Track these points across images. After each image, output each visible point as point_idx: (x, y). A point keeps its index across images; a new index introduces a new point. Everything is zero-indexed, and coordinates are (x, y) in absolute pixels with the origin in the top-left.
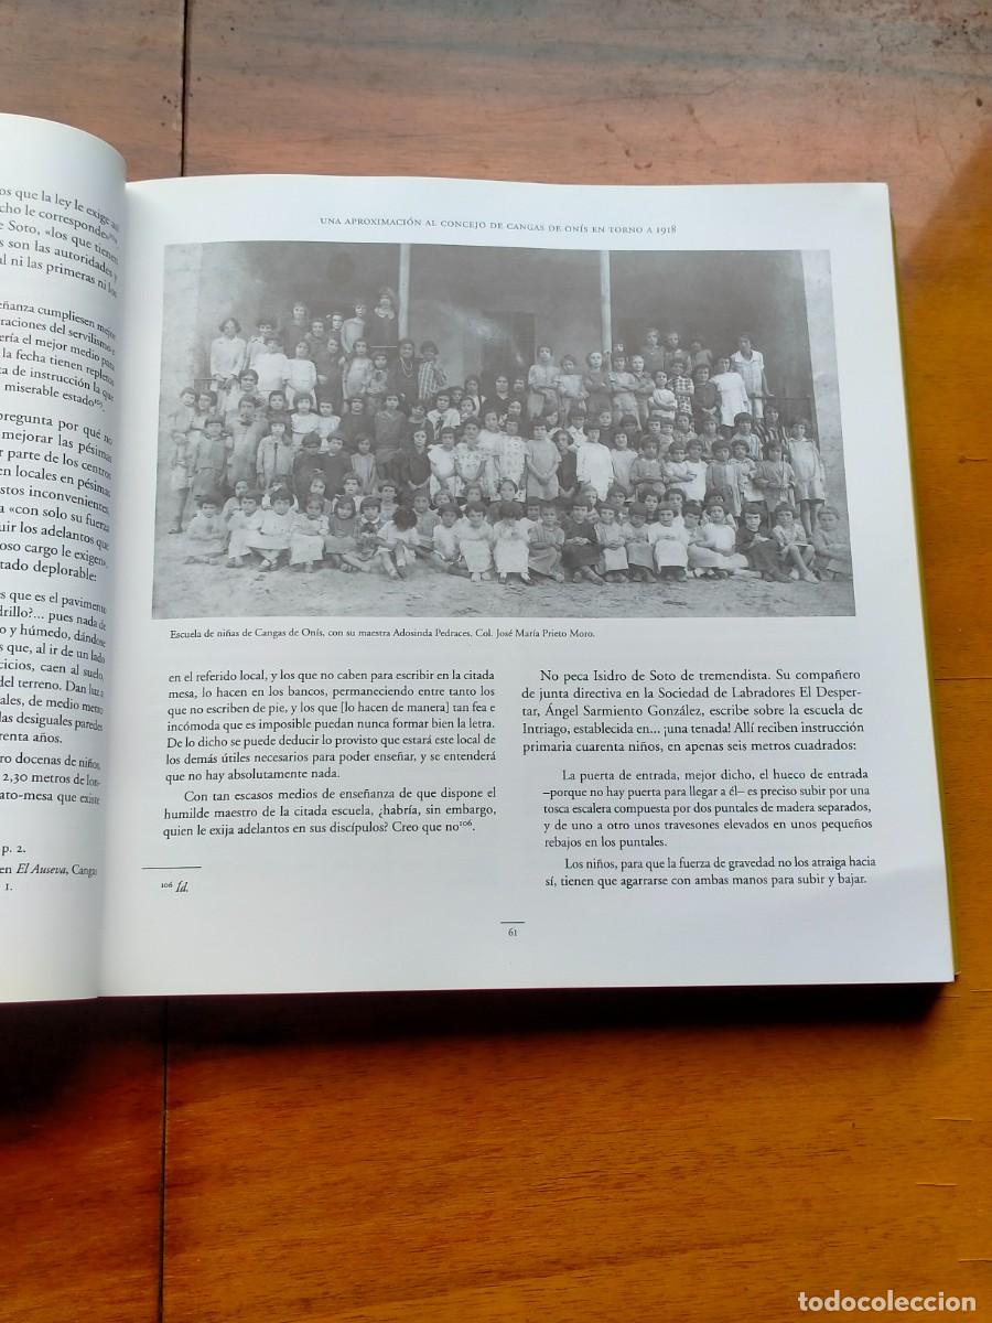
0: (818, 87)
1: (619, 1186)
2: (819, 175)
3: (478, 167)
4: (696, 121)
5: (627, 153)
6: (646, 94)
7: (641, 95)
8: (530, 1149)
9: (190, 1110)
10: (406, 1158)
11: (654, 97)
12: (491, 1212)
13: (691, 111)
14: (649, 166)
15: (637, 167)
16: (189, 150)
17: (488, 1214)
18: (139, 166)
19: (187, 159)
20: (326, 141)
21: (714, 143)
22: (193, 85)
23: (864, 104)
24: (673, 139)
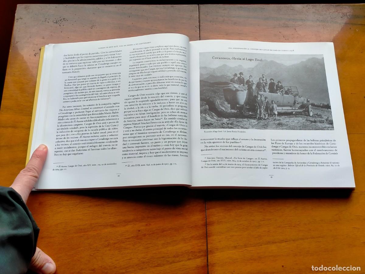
0: (319, 25)
1: (294, 226)
2: (321, 41)
3: (256, 39)
4: (296, 31)
5: (284, 37)
6: (287, 26)
7: (286, 26)
8: (276, 219)
9: (211, 210)
10: (253, 220)
11: (288, 27)
12: (270, 231)
13: (295, 30)
14: (288, 39)
15: (286, 39)
16: (201, 36)
17: (269, 231)
18: (191, 39)
19: (201, 38)
20: (227, 34)
21: (300, 35)
22: (201, 24)
23: (328, 28)
24: (292, 35)
